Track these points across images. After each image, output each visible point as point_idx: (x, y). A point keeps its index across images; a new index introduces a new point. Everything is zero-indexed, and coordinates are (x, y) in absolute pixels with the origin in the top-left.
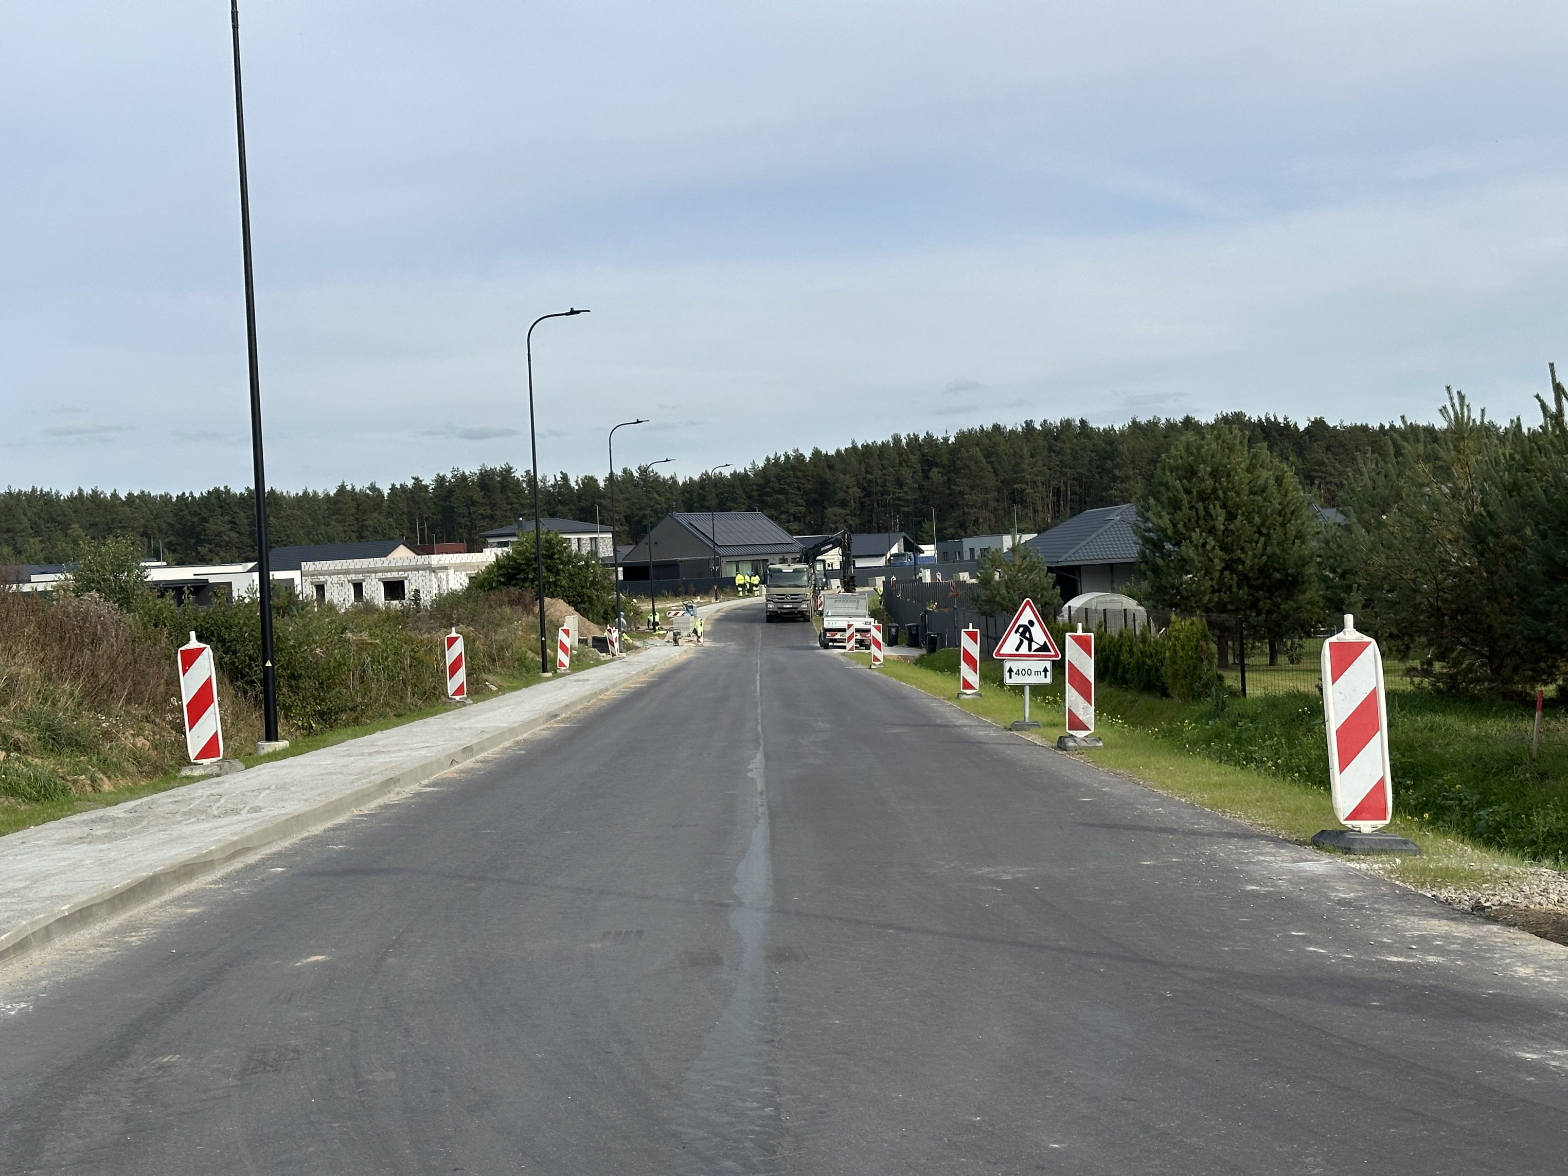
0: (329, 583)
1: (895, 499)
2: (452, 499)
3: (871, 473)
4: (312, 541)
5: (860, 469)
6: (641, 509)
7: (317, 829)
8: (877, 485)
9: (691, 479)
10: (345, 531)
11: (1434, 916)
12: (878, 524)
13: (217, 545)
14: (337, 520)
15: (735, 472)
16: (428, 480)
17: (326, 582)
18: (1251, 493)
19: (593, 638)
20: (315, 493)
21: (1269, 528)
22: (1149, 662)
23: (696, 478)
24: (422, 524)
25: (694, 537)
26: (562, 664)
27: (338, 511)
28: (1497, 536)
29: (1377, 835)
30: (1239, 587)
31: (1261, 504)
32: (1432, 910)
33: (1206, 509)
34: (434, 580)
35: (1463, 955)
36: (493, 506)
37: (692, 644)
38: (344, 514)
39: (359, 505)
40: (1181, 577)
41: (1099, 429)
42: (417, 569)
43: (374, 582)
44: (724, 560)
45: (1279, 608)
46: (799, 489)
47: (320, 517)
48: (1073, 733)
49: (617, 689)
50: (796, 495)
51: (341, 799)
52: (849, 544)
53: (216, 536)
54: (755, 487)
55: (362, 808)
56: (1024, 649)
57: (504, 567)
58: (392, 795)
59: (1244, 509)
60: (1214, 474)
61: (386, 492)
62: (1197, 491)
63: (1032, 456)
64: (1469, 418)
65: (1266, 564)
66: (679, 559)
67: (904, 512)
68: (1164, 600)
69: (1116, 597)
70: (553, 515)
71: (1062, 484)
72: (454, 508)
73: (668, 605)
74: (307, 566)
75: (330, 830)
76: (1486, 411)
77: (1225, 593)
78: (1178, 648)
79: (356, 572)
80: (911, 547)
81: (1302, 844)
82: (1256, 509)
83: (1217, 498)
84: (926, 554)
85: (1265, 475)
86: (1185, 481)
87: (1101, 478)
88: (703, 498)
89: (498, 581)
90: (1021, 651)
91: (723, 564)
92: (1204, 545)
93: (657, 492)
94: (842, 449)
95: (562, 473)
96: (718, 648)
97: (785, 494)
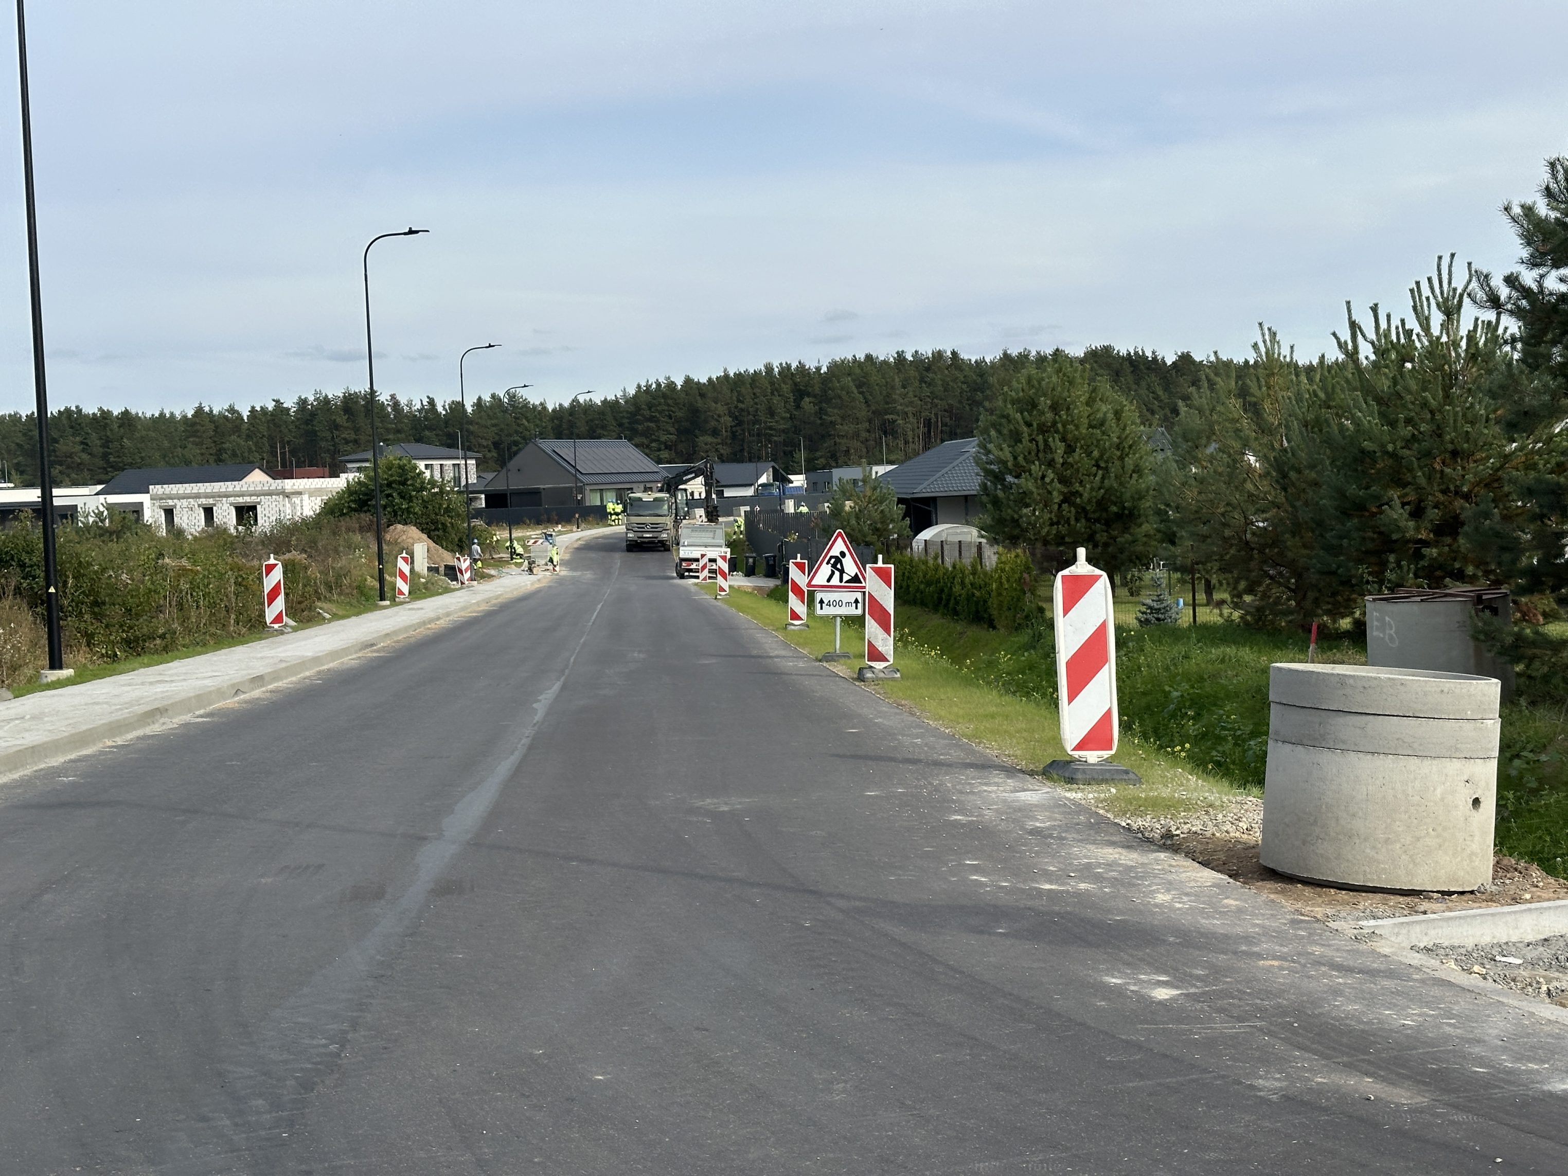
0: (178, 507)
1: (766, 429)
2: (315, 423)
3: (742, 402)
4: (167, 463)
5: (731, 398)
6: (510, 435)
7: (56, 761)
8: (749, 413)
9: (560, 405)
10: (202, 454)
11: (1113, 844)
12: (749, 453)
13: (68, 467)
14: (194, 443)
15: (606, 399)
16: (290, 403)
17: (175, 506)
18: (1091, 426)
19: (446, 566)
20: (172, 414)
21: (1107, 462)
22: (977, 593)
23: (566, 404)
24: (283, 447)
25: (555, 463)
26: (401, 593)
27: (195, 434)
28: (1299, 471)
29: (1102, 765)
30: (1077, 520)
31: (1099, 437)
32: (1114, 839)
33: (1046, 442)
34: (288, 505)
35: (1114, 882)
36: (357, 430)
37: (548, 573)
38: (201, 437)
39: (217, 427)
40: (1020, 509)
41: (970, 360)
42: (270, 494)
43: (225, 507)
44: (588, 488)
45: (1115, 541)
46: (670, 417)
47: (177, 439)
48: (872, 664)
49: (451, 618)
50: (667, 423)
51: (90, 730)
52: (711, 473)
53: (67, 457)
54: (625, 414)
55: (117, 739)
56: (835, 581)
57: (356, 492)
58: (157, 726)
59: (1082, 442)
60: (1055, 408)
61: (245, 414)
62: (1038, 424)
63: (904, 387)
64: (1279, 354)
65: (1103, 497)
66: (542, 487)
67: (775, 442)
68: (1004, 532)
69: (966, 529)
70: (419, 440)
71: (933, 416)
72: (316, 431)
73: (528, 534)
74: (155, 489)
75: (71, 761)
76: (1295, 348)
77: (1063, 526)
78: (1004, 580)
79: (207, 496)
80: (781, 478)
81: (1032, 773)
82: (1095, 442)
83: (1057, 432)
84: (795, 484)
85: (1105, 409)
86: (1026, 413)
87: (971, 409)
88: (572, 425)
89: (349, 507)
90: (832, 583)
91: (587, 492)
92: (1043, 477)
93: (526, 418)
94: (714, 377)
95: (428, 397)
96: (573, 577)
97: (656, 422)
